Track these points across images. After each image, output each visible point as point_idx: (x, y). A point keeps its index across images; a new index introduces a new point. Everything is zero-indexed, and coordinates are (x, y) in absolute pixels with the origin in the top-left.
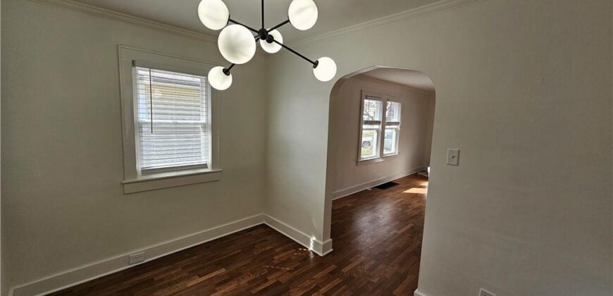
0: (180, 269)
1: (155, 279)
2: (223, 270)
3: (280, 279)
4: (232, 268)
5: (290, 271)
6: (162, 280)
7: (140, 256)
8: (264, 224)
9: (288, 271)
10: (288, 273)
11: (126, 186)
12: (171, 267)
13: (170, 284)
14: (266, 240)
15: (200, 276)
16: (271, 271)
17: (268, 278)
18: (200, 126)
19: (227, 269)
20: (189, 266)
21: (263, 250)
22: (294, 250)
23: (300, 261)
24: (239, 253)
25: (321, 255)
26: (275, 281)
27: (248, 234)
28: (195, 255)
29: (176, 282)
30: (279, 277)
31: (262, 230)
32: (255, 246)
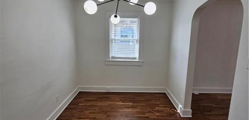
0: (118, 98)
1: (110, 98)
2: (132, 104)
3: (150, 116)
4: (135, 104)
5: (158, 116)
6: (111, 99)
7: (109, 89)
8: (165, 93)
9: (157, 115)
10: (156, 116)
11: (106, 62)
12: (117, 96)
13: (112, 101)
14: (159, 100)
15: (122, 102)
16: (149, 112)
17: (146, 114)
18: (135, 41)
19: (133, 104)
20: (122, 98)
21: (154, 103)
22: (169, 109)
23: (167, 114)
24: (143, 100)
25: (182, 116)
26: (148, 116)
27: (154, 94)
28: (127, 95)
29: (114, 101)
30: (150, 115)
31: (162, 95)
32: (152, 100)
